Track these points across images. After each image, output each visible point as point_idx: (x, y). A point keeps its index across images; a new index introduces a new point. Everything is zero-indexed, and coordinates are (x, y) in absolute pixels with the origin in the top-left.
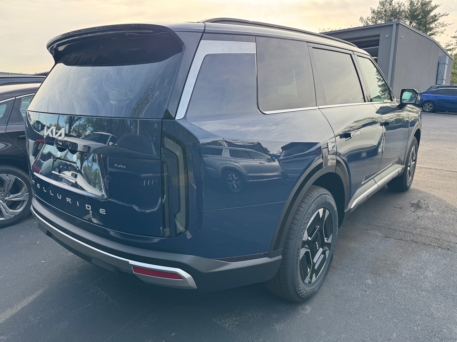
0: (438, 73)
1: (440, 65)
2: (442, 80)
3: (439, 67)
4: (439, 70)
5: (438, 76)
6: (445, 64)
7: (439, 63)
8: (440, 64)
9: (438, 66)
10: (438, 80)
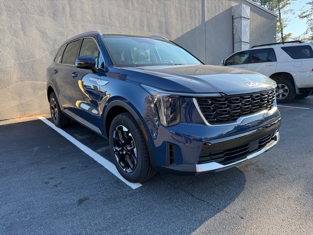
0: (234, 33)
1: (235, 21)
2: (240, 43)
3: (234, 24)
4: (234, 28)
5: (234, 37)
6: (241, 17)
7: (234, 17)
8: (234, 19)
9: (233, 22)
10: (235, 44)
